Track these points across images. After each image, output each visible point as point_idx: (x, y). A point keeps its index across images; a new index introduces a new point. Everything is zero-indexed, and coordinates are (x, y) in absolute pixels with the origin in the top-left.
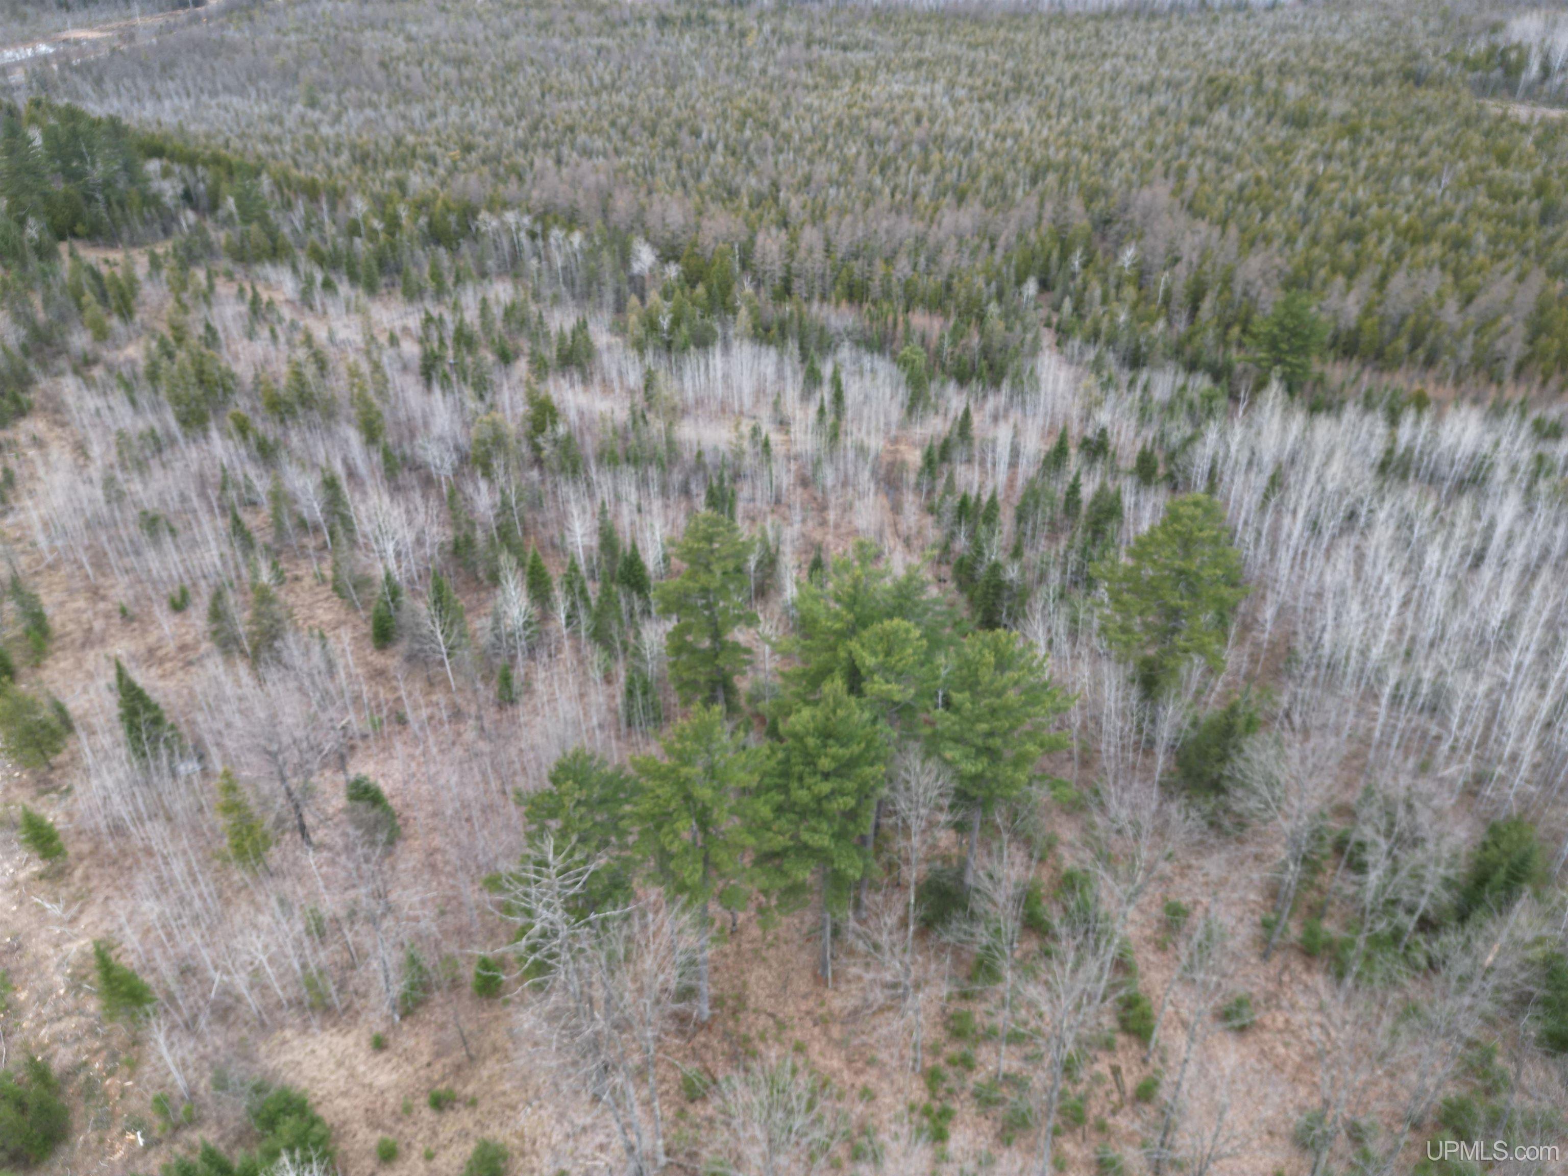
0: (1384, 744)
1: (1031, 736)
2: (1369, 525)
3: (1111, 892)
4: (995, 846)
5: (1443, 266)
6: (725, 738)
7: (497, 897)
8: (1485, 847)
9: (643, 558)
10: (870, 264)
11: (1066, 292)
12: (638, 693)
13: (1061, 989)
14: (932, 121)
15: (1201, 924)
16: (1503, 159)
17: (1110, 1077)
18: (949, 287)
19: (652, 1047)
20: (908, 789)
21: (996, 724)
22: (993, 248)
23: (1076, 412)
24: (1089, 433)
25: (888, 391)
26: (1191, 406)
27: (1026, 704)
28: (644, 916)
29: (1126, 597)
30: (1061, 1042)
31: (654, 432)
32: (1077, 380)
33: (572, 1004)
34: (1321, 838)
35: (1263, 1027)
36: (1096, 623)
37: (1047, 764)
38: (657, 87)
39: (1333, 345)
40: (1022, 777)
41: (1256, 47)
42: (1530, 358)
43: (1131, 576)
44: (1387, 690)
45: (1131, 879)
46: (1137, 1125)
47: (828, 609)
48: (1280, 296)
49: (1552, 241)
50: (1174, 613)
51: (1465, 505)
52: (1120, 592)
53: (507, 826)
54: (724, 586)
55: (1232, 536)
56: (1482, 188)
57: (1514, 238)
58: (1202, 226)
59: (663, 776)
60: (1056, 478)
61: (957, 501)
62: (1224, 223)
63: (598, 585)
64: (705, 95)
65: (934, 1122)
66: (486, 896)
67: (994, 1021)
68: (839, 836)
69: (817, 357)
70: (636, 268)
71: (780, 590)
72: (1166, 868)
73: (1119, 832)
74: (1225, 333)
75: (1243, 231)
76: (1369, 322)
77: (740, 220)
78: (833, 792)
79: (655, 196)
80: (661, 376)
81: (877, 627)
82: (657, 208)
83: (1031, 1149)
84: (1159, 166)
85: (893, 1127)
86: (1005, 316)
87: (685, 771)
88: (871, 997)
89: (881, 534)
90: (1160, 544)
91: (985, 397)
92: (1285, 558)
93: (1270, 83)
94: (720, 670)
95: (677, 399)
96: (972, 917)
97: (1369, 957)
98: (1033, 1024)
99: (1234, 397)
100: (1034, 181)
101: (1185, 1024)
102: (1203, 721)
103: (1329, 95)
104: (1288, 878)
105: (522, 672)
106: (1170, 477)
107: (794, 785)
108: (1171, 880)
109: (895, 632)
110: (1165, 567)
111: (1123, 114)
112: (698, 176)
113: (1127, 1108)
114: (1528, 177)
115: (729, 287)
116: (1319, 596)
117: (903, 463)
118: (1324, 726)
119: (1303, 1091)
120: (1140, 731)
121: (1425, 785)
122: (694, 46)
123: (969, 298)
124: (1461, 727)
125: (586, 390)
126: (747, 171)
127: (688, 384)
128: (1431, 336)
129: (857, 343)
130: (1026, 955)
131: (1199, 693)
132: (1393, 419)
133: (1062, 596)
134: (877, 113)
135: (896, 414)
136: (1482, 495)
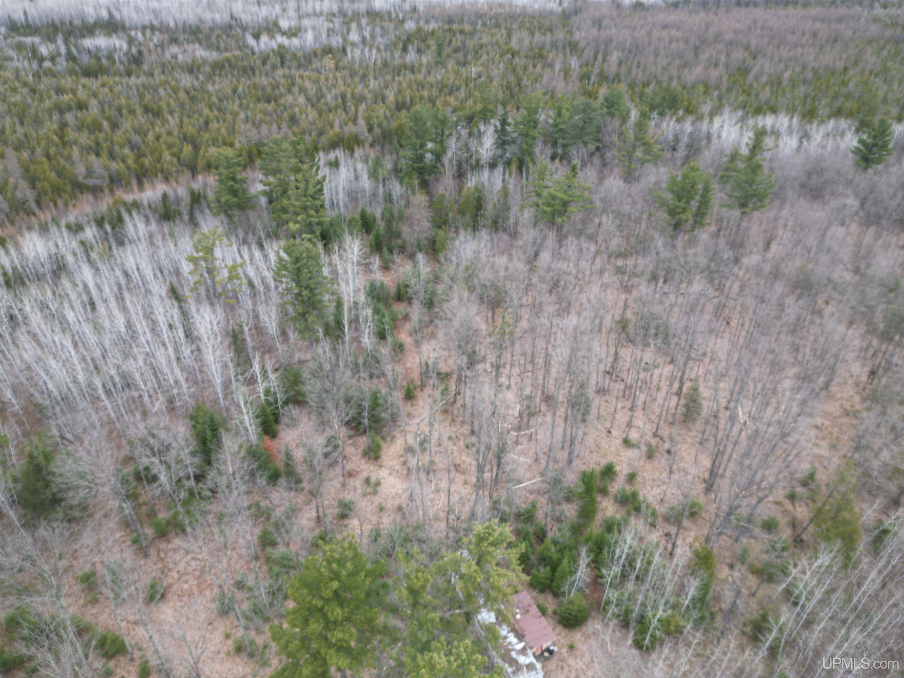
0: (120, 417)
2: (25, 318)
15: (105, 571)
34: (127, 481)
42: (39, 195)
44: (101, 391)
45: (49, 587)
51: (65, 282)
72: (64, 563)
101: (136, 623)
102: (19, 475)
104: (127, 512)
108: (71, 566)
116: (29, 368)
118: (85, 429)
119: (208, 593)
121: (152, 421)
124: (146, 385)
136: (70, 274)
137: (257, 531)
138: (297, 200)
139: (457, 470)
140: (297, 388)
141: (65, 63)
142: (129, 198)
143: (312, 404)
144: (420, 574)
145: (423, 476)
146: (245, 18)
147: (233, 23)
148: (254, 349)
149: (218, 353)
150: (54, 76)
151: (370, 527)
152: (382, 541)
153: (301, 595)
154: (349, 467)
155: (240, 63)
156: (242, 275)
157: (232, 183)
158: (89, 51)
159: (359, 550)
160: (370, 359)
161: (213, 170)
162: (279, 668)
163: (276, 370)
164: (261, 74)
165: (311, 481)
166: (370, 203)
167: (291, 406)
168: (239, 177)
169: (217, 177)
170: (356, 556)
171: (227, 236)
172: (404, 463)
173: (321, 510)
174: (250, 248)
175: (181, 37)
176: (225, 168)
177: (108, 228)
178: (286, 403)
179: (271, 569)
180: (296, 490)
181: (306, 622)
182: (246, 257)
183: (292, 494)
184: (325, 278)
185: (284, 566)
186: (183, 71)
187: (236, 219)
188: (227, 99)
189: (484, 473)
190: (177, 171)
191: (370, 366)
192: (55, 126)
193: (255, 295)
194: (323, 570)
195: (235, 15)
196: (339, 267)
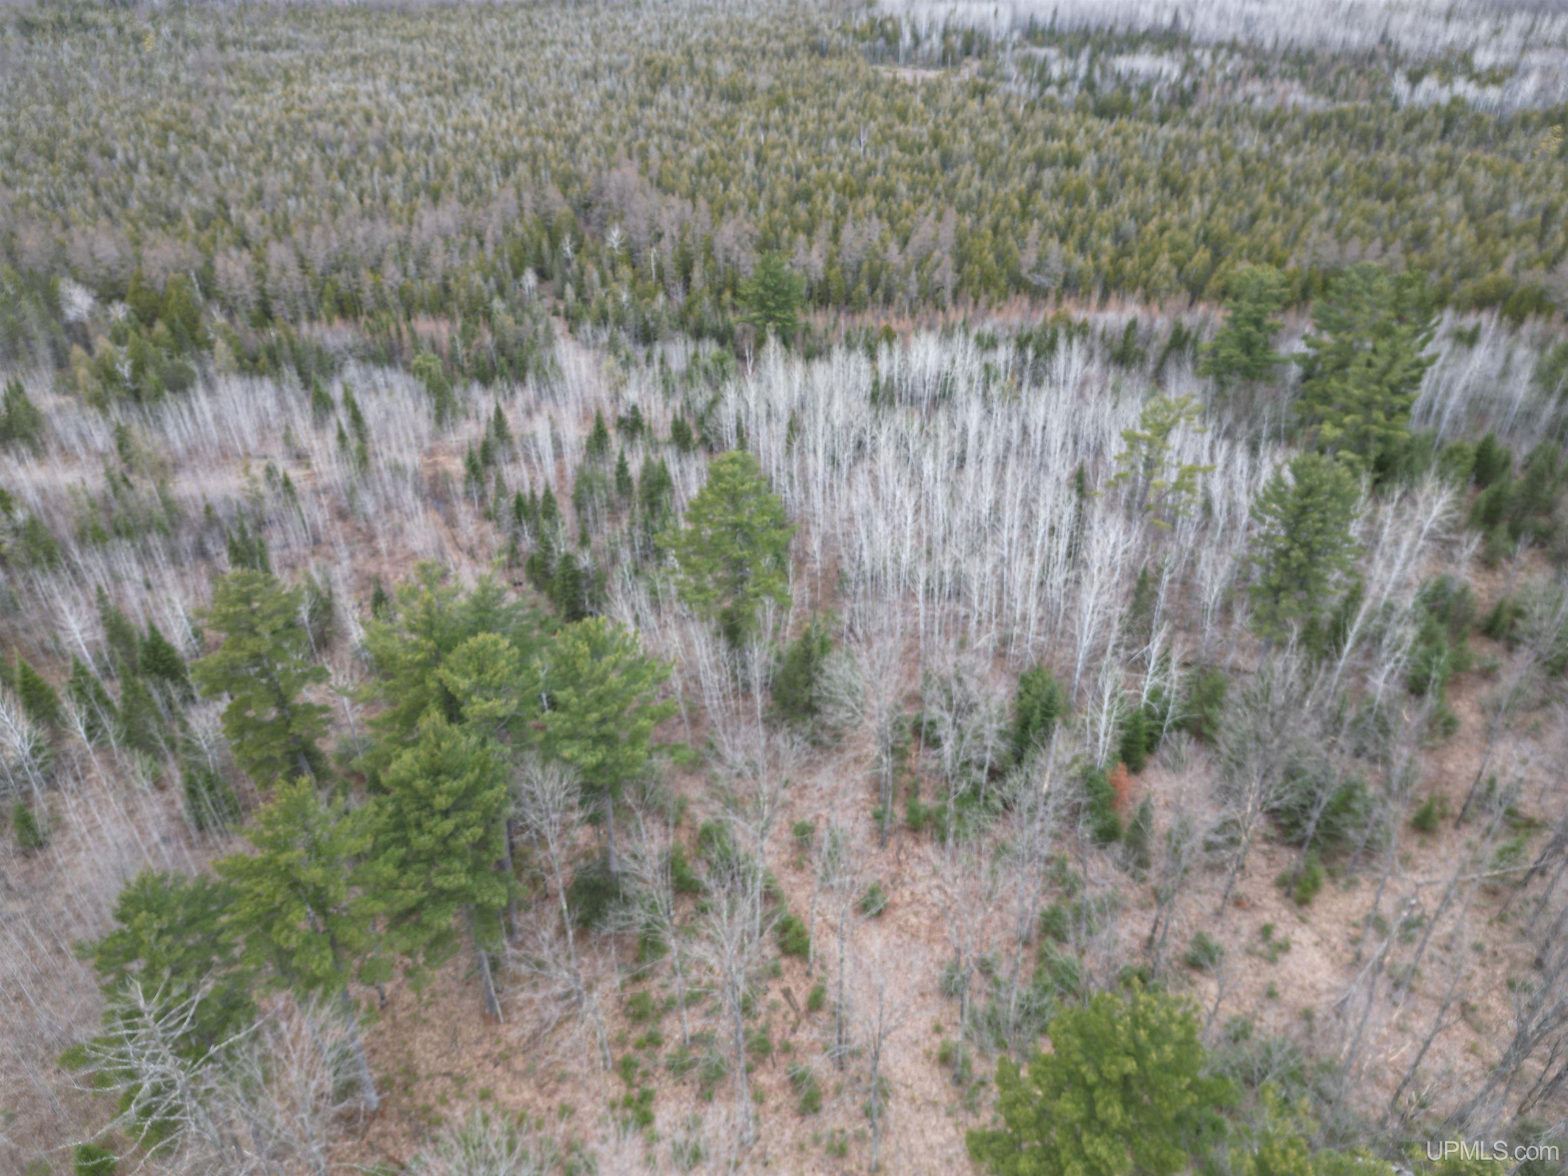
0: (929, 633)
1: (640, 711)
2: (874, 451)
3: (745, 834)
4: (631, 826)
5: (879, 215)
6: (322, 809)
7: (84, 1072)
8: (1021, 696)
9: (167, 639)
10: (355, 276)
11: (565, 279)
12: (203, 790)
13: (723, 938)
14: (383, 119)
15: (826, 834)
16: (903, 116)
17: (783, 1000)
18: (446, 289)
19: (322, 1160)
20: (534, 800)
21: (606, 710)
22: (481, 244)
23: (605, 395)
24: (622, 412)
25: (410, 403)
26: (706, 371)
27: (629, 683)
28: (275, 1026)
29: (694, 559)
30: (734, 986)
31: (144, 495)
32: (598, 363)
33: (213, 1154)
34: (901, 728)
35: (894, 906)
36: (673, 590)
37: (661, 733)
38: (42, 104)
39: (810, 297)
40: (641, 753)
41: (680, 28)
42: (961, 284)
43: (693, 538)
44: (921, 588)
45: (759, 815)
46: (816, 1034)
47: (405, 642)
48: (756, 258)
49: (954, 183)
50: (738, 564)
51: (942, 417)
52: (687, 556)
53: (74, 988)
54: (277, 647)
55: (770, 484)
56: (893, 143)
57: (926, 184)
58: (674, 200)
59: (258, 872)
60: (603, 461)
61: (512, 503)
62: (692, 196)
63: (118, 683)
64: (110, 110)
65: (637, 1109)
66: (68, 1076)
67: (669, 991)
68: (474, 870)
69: (321, 381)
70: (71, 314)
71: (344, 635)
72: (786, 795)
73: (739, 775)
74: (719, 299)
75: (711, 201)
76: (833, 272)
77: (189, 245)
78: (457, 828)
79: (75, 231)
80: (136, 430)
81: (462, 648)
82: (80, 242)
83: (731, 1095)
84: (621, 149)
85: (599, 1132)
86: (512, 310)
87: (283, 858)
88: (546, 1015)
89: (441, 552)
90: (712, 505)
91: (512, 393)
92: (816, 492)
93: (701, 62)
94: (296, 738)
95: (163, 453)
96: (627, 902)
97: (960, 816)
98: (705, 980)
99: (741, 357)
100: (506, 173)
101: (833, 928)
102: (785, 654)
103: (753, 70)
104: (884, 770)
105: (45, 806)
106: (704, 440)
107: (413, 833)
108: (792, 804)
109: (483, 648)
110: (720, 524)
111: (576, 100)
112: (124, 201)
113: (804, 1022)
114: (924, 130)
115: (196, 320)
116: (851, 520)
117: (446, 474)
118: (881, 631)
119: (938, 949)
120: (735, 678)
121: (967, 659)
122: (77, 54)
123: (470, 297)
124: (981, 603)
125: (41, 464)
126: (183, 190)
127: (172, 434)
128: (884, 276)
129: (363, 359)
130: (684, 919)
131: (776, 630)
132: (872, 356)
133: (636, 572)
134: (320, 116)
135: (425, 426)
136: (952, 407)
137: (1045, 903)
138: (1359, 386)
139: (1463, 1015)
140: (1207, 710)
141: (1076, 92)
142: (1078, 315)
143: (1223, 749)
144: (1293, 1152)
145: (1383, 987)
146: (1408, 42)
147: (1381, 50)
148: (1165, 615)
149: (1105, 598)
150: (1053, 110)
151: (1234, 1011)
152: (1247, 1050)
153: (1068, 1044)
154: (1241, 888)
155: (1361, 124)
156: (1199, 488)
157: (1252, 329)
158: (1119, 76)
159: (1198, 1037)
160: (1371, 719)
161: (1229, 300)
162: (989, 1129)
163: (1186, 665)
164: (1393, 147)
165: (1164, 874)
166: (1513, 429)
167: (1184, 734)
168: (1268, 321)
169: (1230, 314)
170: (1187, 1043)
171: (1204, 415)
172: (1354, 941)
173: (1160, 930)
174: (1232, 447)
175: (1275, 68)
176: (1251, 301)
177: (1030, 353)
178: (1178, 726)
179: (1039, 973)
180: (1133, 876)
181: (1057, 1091)
182: (1220, 460)
183: (1124, 878)
184: (1349, 541)
185: (1062, 982)
186: (1253, 125)
187: (1230, 391)
188: (1308, 181)
189: (1527, 1054)
190: (1169, 290)
191: (1365, 732)
192: (1023, 186)
193: (1206, 527)
194: (1120, 1028)
195: (1392, 36)
196: (1386, 530)
